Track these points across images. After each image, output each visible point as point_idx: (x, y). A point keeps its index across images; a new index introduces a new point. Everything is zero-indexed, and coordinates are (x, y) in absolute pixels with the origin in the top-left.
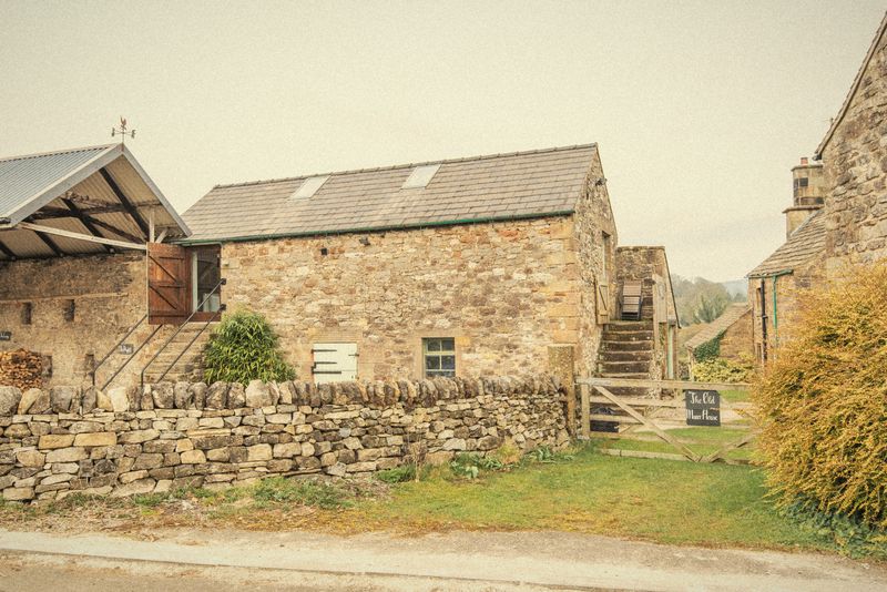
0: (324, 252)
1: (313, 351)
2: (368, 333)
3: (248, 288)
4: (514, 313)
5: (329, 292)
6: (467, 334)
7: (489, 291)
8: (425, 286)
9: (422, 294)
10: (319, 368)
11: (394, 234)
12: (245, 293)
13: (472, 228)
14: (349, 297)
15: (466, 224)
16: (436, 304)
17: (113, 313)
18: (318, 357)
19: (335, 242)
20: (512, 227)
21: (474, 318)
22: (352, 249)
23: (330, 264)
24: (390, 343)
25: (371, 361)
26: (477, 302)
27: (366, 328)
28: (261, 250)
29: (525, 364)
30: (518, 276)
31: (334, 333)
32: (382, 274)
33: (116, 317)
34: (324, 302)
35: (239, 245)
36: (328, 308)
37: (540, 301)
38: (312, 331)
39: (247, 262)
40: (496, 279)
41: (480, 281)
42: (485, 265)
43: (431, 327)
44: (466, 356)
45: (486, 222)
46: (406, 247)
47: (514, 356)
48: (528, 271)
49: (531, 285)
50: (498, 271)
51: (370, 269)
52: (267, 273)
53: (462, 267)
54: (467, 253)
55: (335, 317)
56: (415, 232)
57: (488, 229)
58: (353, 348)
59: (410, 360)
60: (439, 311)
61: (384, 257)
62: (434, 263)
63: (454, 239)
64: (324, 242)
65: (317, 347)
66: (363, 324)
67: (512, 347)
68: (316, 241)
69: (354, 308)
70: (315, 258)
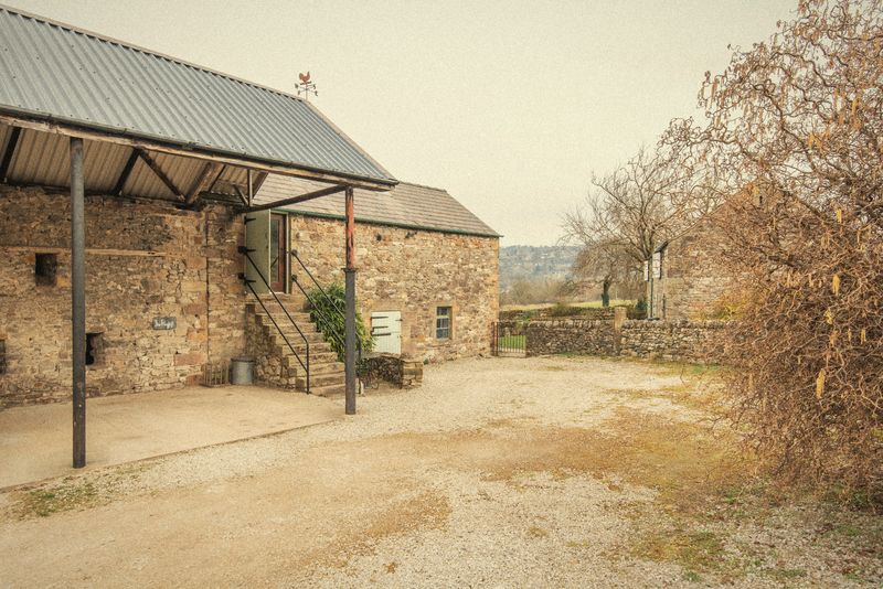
0: (379, 238)
1: (371, 318)
2: (409, 303)
3: (317, 262)
4: (477, 292)
5: (381, 271)
6: (458, 304)
7: (467, 278)
8: (439, 272)
9: (436, 276)
10: (376, 331)
11: (423, 232)
12: (314, 265)
13: (461, 237)
14: (395, 275)
15: (458, 233)
16: (444, 284)
17: (140, 277)
18: (376, 323)
19: (386, 232)
20: (476, 239)
21: (461, 294)
22: (397, 239)
23: (382, 249)
24: (420, 310)
25: (410, 324)
26: (463, 284)
27: (407, 300)
28: (329, 228)
29: (481, 322)
30: (479, 270)
31: (385, 305)
32: (415, 260)
33: (145, 283)
34: (377, 278)
35: (309, 220)
36: (381, 284)
37: (486, 285)
38: (371, 302)
39: (316, 237)
40: (470, 270)
41: (463, 271)
42: (466, 262)
43: (441, 299)
44: (458, 318)
45: (467, 234)
46: (429, 243)
47: (477, 318)
48: (483, 267)
49: (484, 275)
50: (472, 266)
51: (408, 256)
52: (334, 249)
53: (456, 261)
54: (459, 252)
55: (386, 291)
56: (433, 234)
57: (468, 239)
58: (398, 315)
59: (431, 322)
60: (444, 289)
61: (416, 248)
62: (443, 256)
63: (452, 242)
64: (379, 230)
65: (374, 315)
66: (404, 296)
67: (476, 312)
68: (374, 228)
69: (398, 284)
70: (372, 242)
